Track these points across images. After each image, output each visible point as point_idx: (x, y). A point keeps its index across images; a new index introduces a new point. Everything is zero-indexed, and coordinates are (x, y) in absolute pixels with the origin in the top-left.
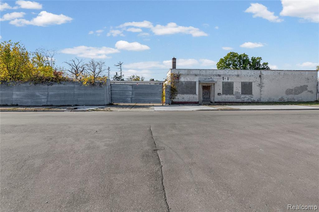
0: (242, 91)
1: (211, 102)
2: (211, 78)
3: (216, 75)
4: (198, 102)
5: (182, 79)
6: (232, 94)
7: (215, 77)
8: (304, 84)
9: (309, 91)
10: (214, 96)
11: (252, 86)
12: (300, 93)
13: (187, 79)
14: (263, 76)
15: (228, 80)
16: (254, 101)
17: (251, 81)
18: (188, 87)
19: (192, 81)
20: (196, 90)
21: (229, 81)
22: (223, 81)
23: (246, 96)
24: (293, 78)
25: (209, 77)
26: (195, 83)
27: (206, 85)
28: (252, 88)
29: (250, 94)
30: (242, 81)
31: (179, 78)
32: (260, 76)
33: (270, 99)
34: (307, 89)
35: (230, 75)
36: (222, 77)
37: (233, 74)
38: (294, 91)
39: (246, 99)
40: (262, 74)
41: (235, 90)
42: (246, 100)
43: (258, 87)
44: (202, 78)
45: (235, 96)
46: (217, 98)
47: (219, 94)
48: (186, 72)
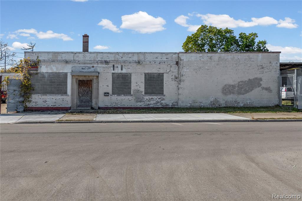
0: (145, 88)
1: (92, 108)
2: (93, 67)
3: (102, 62)
4: (71, 107)
5: (43, 69)
6: (129, 93)
7: (100, 65)
8: (256, 76)
9: (263, 88)
10: (97, 98)
11: (162, 80)
12: (247, 92)
13: (51, 69)
14: (182, 62)
15: (122, 70)
16: (167, 105)
17: (161, 71)
18: (54, 82)
19: (61, 71)
20: (66, 88)
21: (124, 71)
22: (114, 72)
23: (153, 97)
24: (235, 65)
25: (89, 65)
26: (66, 75)
27: (84, 79)
28: (163, 83)
29: (160, 94)
30: (146, 72)
31: (37, 68)
32: (177, 63)
33: (194, 102)
34: (261, 85)
35: (124, 62)
36: (111, 65)
37: (131, 59)
38: (237, 89)
39: (152, 102)
40: (181, 60)
41: (133, 87)
42: (152, 104)
43: (174, 82)
44: (78, 67)
45: (134, 98)
46: (103, 101)
47: (106, 94)
48: (50, 56)
